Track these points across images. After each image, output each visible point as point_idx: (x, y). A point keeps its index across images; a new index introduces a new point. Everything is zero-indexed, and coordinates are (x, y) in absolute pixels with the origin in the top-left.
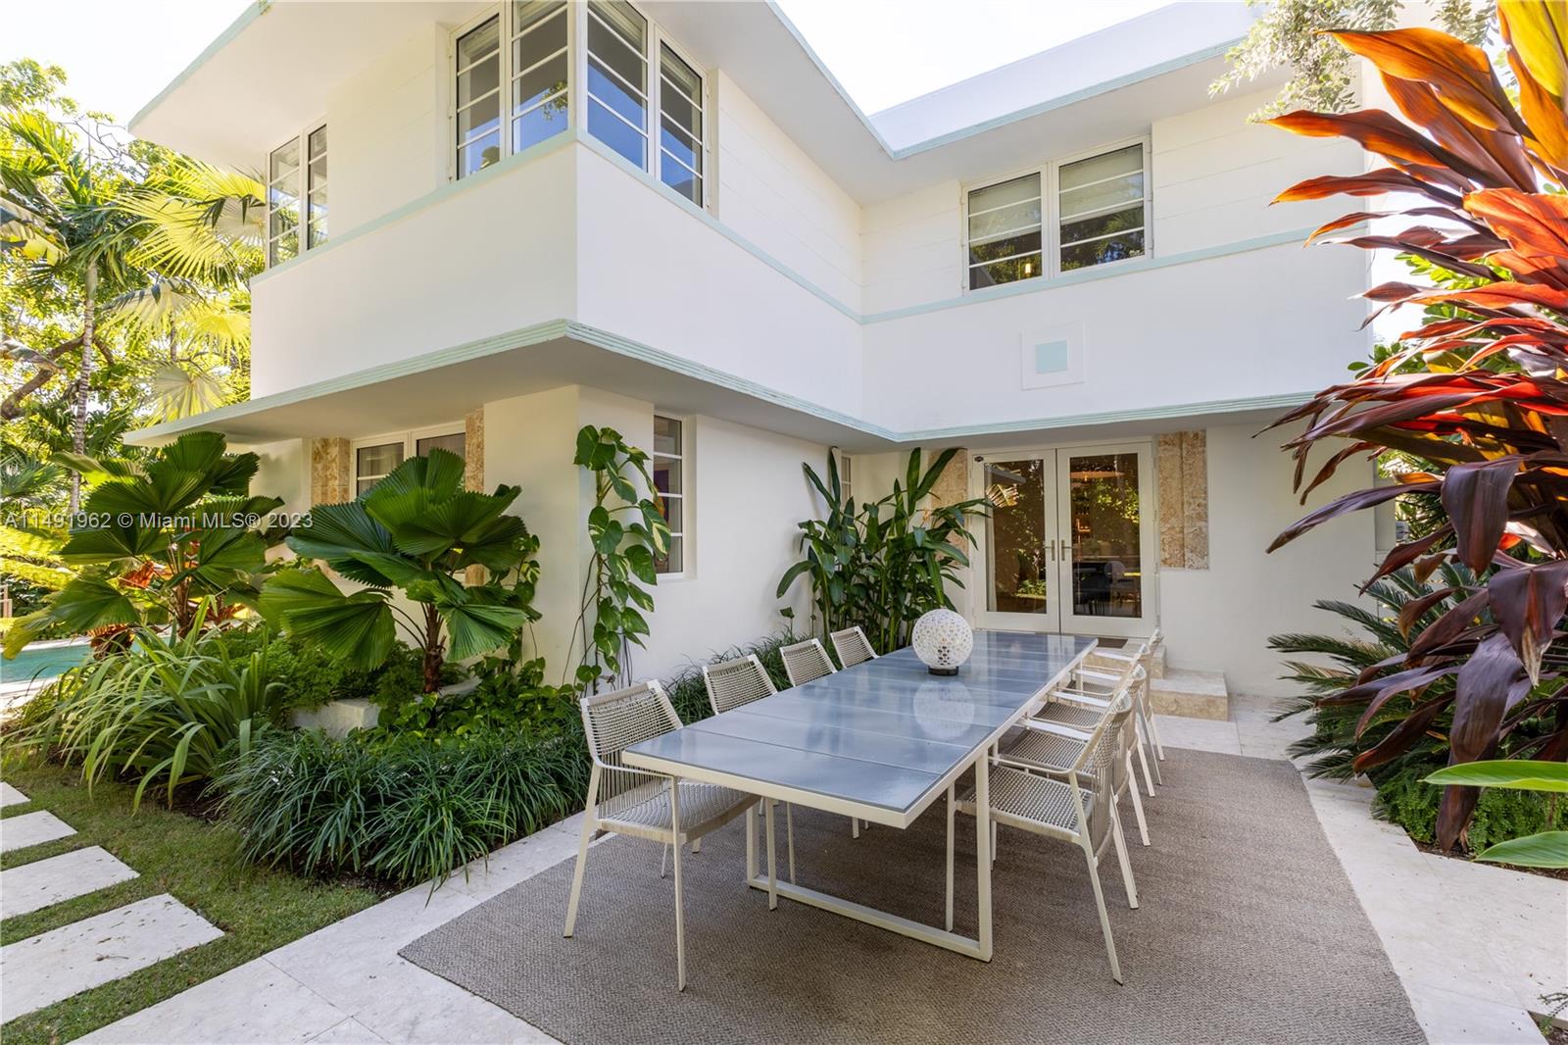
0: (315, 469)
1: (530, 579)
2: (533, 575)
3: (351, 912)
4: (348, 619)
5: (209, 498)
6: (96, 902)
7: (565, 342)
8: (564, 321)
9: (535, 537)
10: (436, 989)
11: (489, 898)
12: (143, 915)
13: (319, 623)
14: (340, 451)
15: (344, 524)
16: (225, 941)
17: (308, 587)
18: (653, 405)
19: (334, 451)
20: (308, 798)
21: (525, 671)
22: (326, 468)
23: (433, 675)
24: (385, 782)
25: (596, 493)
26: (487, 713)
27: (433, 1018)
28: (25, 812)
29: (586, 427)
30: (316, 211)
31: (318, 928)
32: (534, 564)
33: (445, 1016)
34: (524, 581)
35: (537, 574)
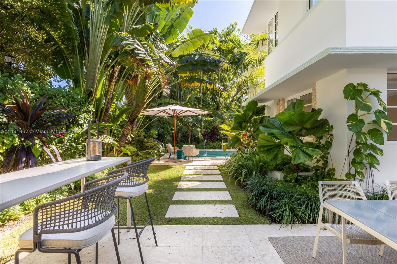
0: (277, 108)
1: (330, 140)
2: (331, 139)
3: (263, 224)
4: (272, 148)
5: (255, 117)
6: (224, 202)
7: (330, 56)
8: (329, 48)
9: (332, 126)
10: (273, 250)
11: (296, 236)
12: (229, 207)
13: (265, 149)
14: (283, 102)
15: (273, 123)
16: (239, 218)
17: (266, 139)
18: (387, 69)
19: (281, 102)
20: (258, 192)
21: (328, 172)
22: (280, 107)
23: (296, 167)
24: (275, 194)
25: (355, 108)
26: (313, 182)
27: (269, 257)
28: (222, 182)
29: (349, 84)
30: (277, 36)
31: (255, 224)
32: (332, 135)
33: (271, 258)
34: (328, 141)
35: (332, 139)
